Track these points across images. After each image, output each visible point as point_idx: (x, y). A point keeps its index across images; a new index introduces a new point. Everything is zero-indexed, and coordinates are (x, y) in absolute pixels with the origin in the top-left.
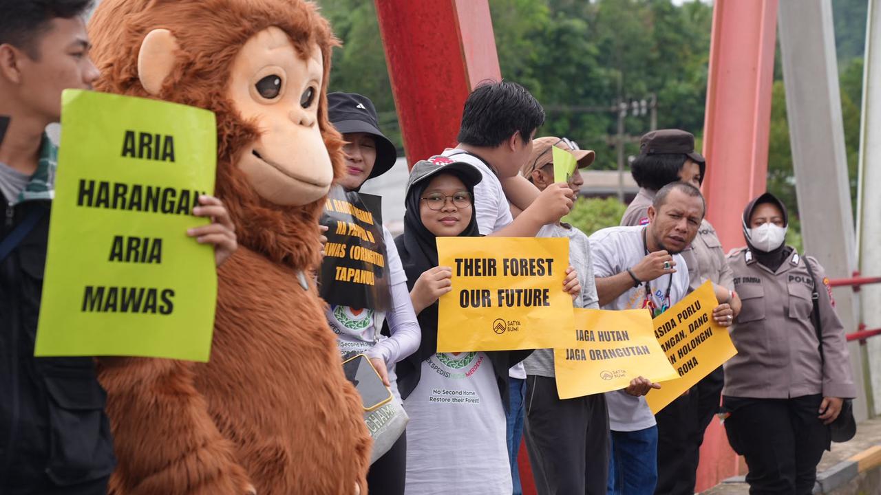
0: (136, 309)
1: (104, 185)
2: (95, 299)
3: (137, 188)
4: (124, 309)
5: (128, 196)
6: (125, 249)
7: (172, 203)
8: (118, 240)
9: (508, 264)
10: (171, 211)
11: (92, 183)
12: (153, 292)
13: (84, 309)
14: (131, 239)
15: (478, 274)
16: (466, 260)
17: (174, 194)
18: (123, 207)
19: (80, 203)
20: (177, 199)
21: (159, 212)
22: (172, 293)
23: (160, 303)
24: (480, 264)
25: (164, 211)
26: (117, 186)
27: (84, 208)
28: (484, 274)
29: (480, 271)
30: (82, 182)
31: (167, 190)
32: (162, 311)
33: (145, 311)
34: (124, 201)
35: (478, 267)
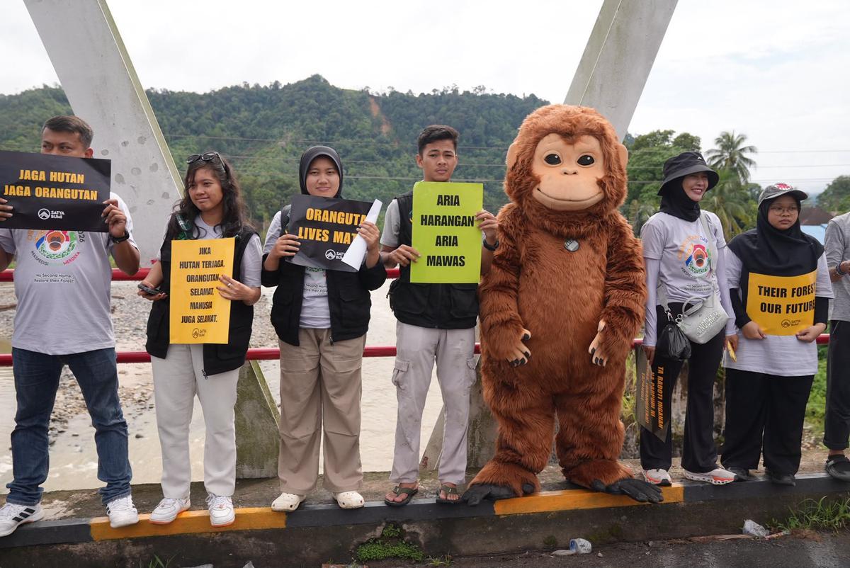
0: (450, 265)
1: (431, 217)
2: (432, 261)
3: (444, 217)
4: (445, 265)
5: (441, 220)
6: (441, 241)
7: (459, 222)
8: (438, 237)
9: (795, 291)
10: (459, 225)
11: (426, 216)
12: (456, 257)
13: (428, 265)
14: (444, 237)
15: (773, 296)
16: (765, 288)
17: (460, 218)
18: (439, 225)
19: (422, 224)
20: (461, 220)
21: (454, 226)
22: (464, 258)
23: (459, 262)
24: (775, 291)
25: (457, 225)
26: (436, 216)
27: (424, 226)
28: (778, 296)
29: (775, 294)
30: (422, 216)
31: (456, 217)
32: (461, 265)
33: (454, 265)
34: (439, 222)
35: (773, 292)
